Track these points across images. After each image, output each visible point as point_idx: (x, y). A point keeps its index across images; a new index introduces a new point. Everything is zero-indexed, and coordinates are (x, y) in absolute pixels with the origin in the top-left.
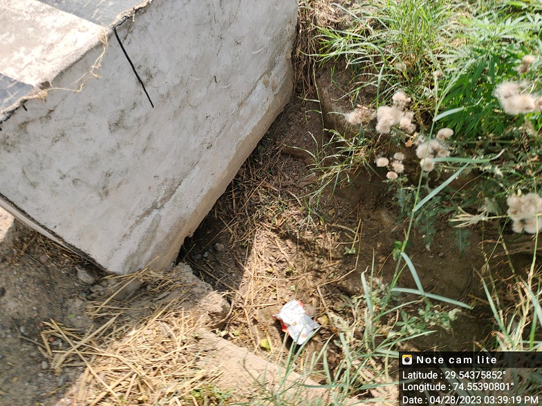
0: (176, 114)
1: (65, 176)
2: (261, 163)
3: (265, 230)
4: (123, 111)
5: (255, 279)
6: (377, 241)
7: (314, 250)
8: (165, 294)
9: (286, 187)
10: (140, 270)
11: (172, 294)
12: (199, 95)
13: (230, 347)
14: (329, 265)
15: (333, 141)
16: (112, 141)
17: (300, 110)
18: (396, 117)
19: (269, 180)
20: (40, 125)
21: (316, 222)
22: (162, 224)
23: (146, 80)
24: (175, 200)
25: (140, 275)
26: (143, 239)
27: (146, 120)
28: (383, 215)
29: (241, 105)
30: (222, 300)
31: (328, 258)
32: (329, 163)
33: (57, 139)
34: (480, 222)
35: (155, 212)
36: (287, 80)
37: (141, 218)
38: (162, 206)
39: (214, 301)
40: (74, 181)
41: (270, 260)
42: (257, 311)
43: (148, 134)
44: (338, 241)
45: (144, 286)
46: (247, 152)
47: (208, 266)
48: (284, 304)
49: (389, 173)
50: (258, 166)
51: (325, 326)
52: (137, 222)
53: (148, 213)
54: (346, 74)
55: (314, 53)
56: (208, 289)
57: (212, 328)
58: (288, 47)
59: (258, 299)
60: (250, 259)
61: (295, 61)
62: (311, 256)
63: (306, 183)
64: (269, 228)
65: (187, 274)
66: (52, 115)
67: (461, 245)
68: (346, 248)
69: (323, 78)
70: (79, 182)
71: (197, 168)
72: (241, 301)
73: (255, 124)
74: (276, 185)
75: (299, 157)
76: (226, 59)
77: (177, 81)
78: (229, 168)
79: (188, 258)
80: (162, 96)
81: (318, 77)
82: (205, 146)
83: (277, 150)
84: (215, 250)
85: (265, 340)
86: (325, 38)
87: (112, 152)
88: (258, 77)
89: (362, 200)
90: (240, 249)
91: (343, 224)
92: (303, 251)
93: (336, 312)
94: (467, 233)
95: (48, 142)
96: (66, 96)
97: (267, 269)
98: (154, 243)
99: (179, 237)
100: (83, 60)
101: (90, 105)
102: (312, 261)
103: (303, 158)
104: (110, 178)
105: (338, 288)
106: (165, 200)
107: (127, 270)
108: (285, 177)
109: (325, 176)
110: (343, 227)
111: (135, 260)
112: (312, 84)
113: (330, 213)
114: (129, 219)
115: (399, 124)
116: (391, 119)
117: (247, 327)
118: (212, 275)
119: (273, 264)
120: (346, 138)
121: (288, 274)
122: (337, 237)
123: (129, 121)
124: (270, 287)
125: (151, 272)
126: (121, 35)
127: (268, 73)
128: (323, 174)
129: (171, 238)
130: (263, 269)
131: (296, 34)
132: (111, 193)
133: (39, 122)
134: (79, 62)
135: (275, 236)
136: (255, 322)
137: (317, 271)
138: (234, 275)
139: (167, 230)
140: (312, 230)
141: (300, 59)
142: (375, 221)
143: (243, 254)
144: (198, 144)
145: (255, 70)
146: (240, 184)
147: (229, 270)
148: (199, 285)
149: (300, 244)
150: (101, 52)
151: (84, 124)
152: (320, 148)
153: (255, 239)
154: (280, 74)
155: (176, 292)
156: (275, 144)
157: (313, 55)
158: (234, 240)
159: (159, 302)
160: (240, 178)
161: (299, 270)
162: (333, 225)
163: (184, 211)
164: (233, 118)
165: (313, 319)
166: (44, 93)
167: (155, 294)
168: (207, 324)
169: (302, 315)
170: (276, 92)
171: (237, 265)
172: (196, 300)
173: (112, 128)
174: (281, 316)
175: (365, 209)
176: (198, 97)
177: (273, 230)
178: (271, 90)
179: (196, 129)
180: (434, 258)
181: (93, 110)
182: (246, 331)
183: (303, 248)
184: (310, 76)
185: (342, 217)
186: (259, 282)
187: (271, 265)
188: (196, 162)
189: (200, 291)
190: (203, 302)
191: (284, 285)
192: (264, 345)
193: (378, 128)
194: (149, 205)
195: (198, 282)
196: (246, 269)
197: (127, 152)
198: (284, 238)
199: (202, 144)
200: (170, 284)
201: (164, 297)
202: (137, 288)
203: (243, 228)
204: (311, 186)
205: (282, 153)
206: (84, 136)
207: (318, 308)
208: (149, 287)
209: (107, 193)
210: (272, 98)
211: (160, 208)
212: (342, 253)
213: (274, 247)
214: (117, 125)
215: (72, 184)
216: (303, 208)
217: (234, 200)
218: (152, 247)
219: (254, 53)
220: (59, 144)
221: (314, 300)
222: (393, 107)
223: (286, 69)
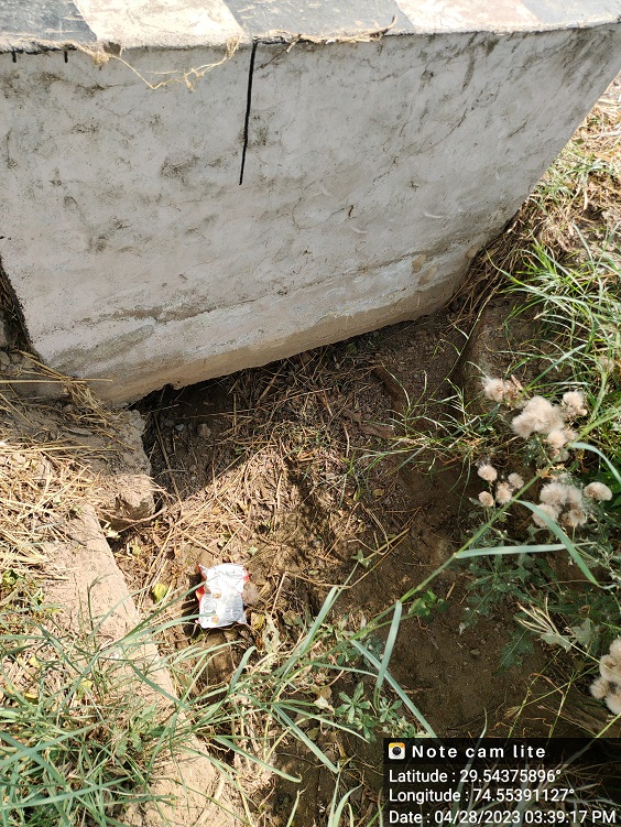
0: (265, 216)
1: (60, 183)
2: (338, 366)
3: (278, 453)
4: (196, 158)
5: (215, 502)
6: (407, 572)
7: (319, 524)
8: (83, 431)
9: (346, 418)
10: (75, 378)
11: (93, 439)
12: (315, 215)
13: (104, 557)
14: (322, 557)
15: (450, 402)
16: (154, 185)
17: (437, 335)
18: (550, 424)
19: (331, 394)
20: (72, 95)
21: (347, 490)
22: (149, 343)
23: (254, 141)
24: (188, 326)
25: (69, 383)
26: (108, 343)
27: (221, 193)
28: (441, 546)
29: (363, 269)
30: (149, 494)
31: (327, 547)
32: (422, 427)
33: (83, 129)
34: (558, 647)
35: (149, 321)
36: (447, 283)
37: (125, 315)
38: (165, 321)
39: (139, 488)
40: (68, 200)
41: (253, 495)
42: (184, 544)
43: (210, 214)
44: (358, 535)
45: (65, 401)
46: (328, 337)
47: (171, 442)
48: (224, 561)
49: (485, 493)
50: (331, 367)
51: (253, 629)
52: (116, 315)
53: (140, 315)
54: (530, 327)
55: (508, 272)
56: (143, 469)
57: (107, 518)
58: (480, 240)
59: (200, 530)
60: (230, 474)
61: (476, 264)
62: (308, 529)
63: (374, 432)
64: (284, 454)
65: (133, 430)
66: (98, 93)
67: (507, 658)
68: (360, 552)
69: (495, 313)
70: (73, 206)
71: (247, 308)
72: (176, 517)
73: (366, 309)
74: (335, 406)
75: (391, 393)
76: (383, 195)
77: (297, 174)
78: (289, 340)
79: (155, 415)
80: (262, 178)
81: (491, 307)
82: (278, 288)
83: (371, 364)
84: (196, 431)
85: (163, 587)
86: (536, 261)
87: (145, 201)
88: (411, 250)
89: (429, 506)
90: (228, 453)
91: (381, 518)
92: (304, 515)
93: (281, 622)
94: (528, 647)
95: (69, 124)
96: (133, 84)
97: (241, 503)
98: (119, 359)
99: (160, 376)
100: (186, 53)
101: (157, 118)
102: (306, 535)
103: (396, 398)
104: (118, 231)
105: (309, 594)
106: (174, 315)
107: (58, 364)
108: (354, 405)
109: (405, 439)
110: (378, 522)
111: (79, 360)
112: (477, 310)
113: (377, 492)
114: (109, 303)
115: (545, 436)
116: (540, 421)
117: (155, 553)
118: (166, 458)
119: (254, 502)
120: (468, 410)
121: (262, 529)
122: (360, 530)
123: (195, 177)
124: (226, 527)
125: (88, 391)
126: (259, 57)
127: (429, 255)
128: (404, 435)
129: (147, 369)
130: (235, 499)
131: (500, 232)
132: (106, 250)
133: (73, 88)
134: (180, 53)
135: (285, 469)
136: (171, 555)
137: (301, 553)
138: (193, 478)
139: (149, 356)
140: (335, 497)
141: (484, 268)
142: (424, 545)
143: (227, 461)
144: (269, 278)
145: (413, 238)
146: (291, 373)
147: (193, 468)
148: (136, 455)
149: (307, 503)
150: (216, 60)
151: (133, 137)
152: (424, 400)
153: (256, 455)
154: (443, 268)
155: (100, 441)
156: (374, 354)
157: (505, 273)
158: (229, 435)
159: (67, 434)
160: (297, 366)
161: (280, 534)
162: (368, 510)
163: (189, 349)
164: (340, 280)
165: (245, 608)
166: (106, 57)
167: (70, 422)
168: (104, 508)
169: (235, 593)
170: (421, 288)
171: (208, 469)
172: (116, 469)
173: (166, 171)
174: (208, 573)
175: (424, 521)
176: (311, 216)
177: (286, 460)
178: (418, 280)
179: (280, 256)
180: (463, 651)
181: (156, 128)
182: (151, 558)
183: (307, 511)
184: (482, 299)
185: (386, 508)
186: (217, 510)
187: (249, 501)
188: (250, 298)
189: (132, 462)
190: (123, 478)
191: (245, 539)
192: (157, 592)
193: (516, 421)
194: (148, 305)
195: (138, 450)
196: (216, 482)
197: (166, 215)
198: (293, 479)
199: (275, 282)
200: (101, 425)
201: (79, 435)
202: (54, 397)
203: (252, 430)
204: (379, 440)
205: (374, 373)
206: (121, 152)
207: (263, 600)
208: (69, 407)
209: (101, 248)
210: (410, 292)
211: (161, 321)
212: (350, 553)
213: (272, 482)
214: (175, 170)
215: (61, 201)
216: (347, 460)
217: (269, 388)
218: (113, 362)
219: (427, 215)
220: (80, 137)
221: (267, 586)
222: (556, 408)
223: (457, 268)
